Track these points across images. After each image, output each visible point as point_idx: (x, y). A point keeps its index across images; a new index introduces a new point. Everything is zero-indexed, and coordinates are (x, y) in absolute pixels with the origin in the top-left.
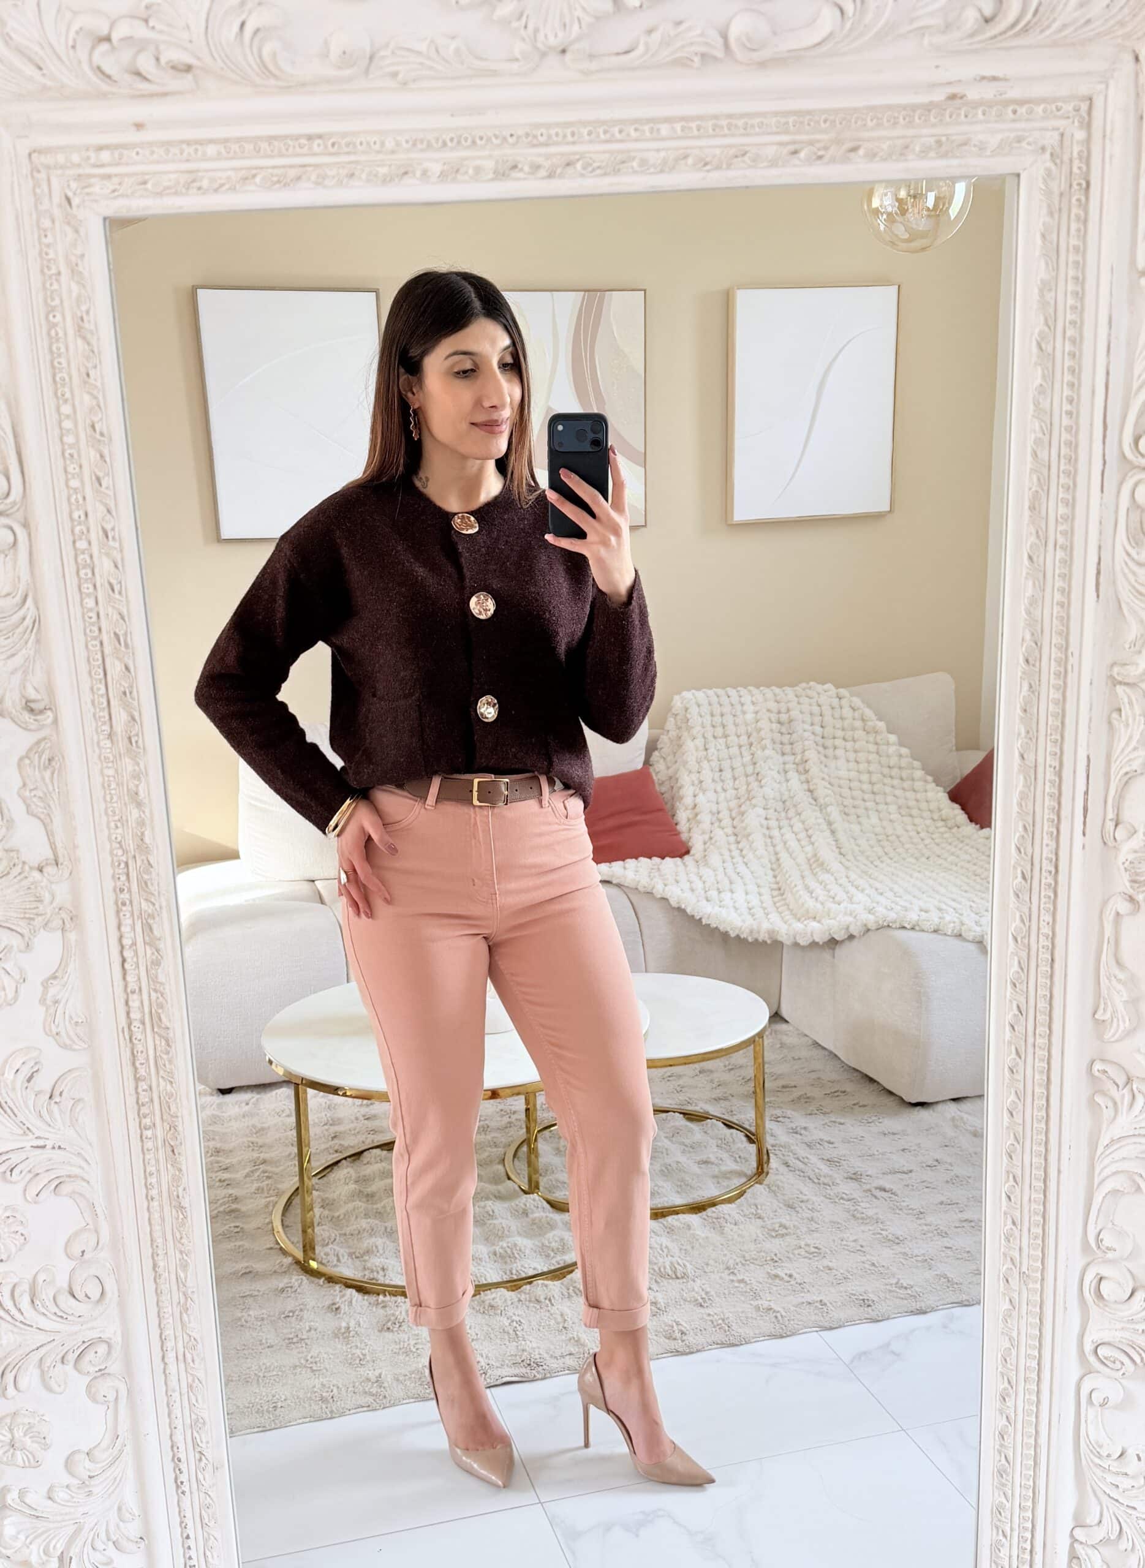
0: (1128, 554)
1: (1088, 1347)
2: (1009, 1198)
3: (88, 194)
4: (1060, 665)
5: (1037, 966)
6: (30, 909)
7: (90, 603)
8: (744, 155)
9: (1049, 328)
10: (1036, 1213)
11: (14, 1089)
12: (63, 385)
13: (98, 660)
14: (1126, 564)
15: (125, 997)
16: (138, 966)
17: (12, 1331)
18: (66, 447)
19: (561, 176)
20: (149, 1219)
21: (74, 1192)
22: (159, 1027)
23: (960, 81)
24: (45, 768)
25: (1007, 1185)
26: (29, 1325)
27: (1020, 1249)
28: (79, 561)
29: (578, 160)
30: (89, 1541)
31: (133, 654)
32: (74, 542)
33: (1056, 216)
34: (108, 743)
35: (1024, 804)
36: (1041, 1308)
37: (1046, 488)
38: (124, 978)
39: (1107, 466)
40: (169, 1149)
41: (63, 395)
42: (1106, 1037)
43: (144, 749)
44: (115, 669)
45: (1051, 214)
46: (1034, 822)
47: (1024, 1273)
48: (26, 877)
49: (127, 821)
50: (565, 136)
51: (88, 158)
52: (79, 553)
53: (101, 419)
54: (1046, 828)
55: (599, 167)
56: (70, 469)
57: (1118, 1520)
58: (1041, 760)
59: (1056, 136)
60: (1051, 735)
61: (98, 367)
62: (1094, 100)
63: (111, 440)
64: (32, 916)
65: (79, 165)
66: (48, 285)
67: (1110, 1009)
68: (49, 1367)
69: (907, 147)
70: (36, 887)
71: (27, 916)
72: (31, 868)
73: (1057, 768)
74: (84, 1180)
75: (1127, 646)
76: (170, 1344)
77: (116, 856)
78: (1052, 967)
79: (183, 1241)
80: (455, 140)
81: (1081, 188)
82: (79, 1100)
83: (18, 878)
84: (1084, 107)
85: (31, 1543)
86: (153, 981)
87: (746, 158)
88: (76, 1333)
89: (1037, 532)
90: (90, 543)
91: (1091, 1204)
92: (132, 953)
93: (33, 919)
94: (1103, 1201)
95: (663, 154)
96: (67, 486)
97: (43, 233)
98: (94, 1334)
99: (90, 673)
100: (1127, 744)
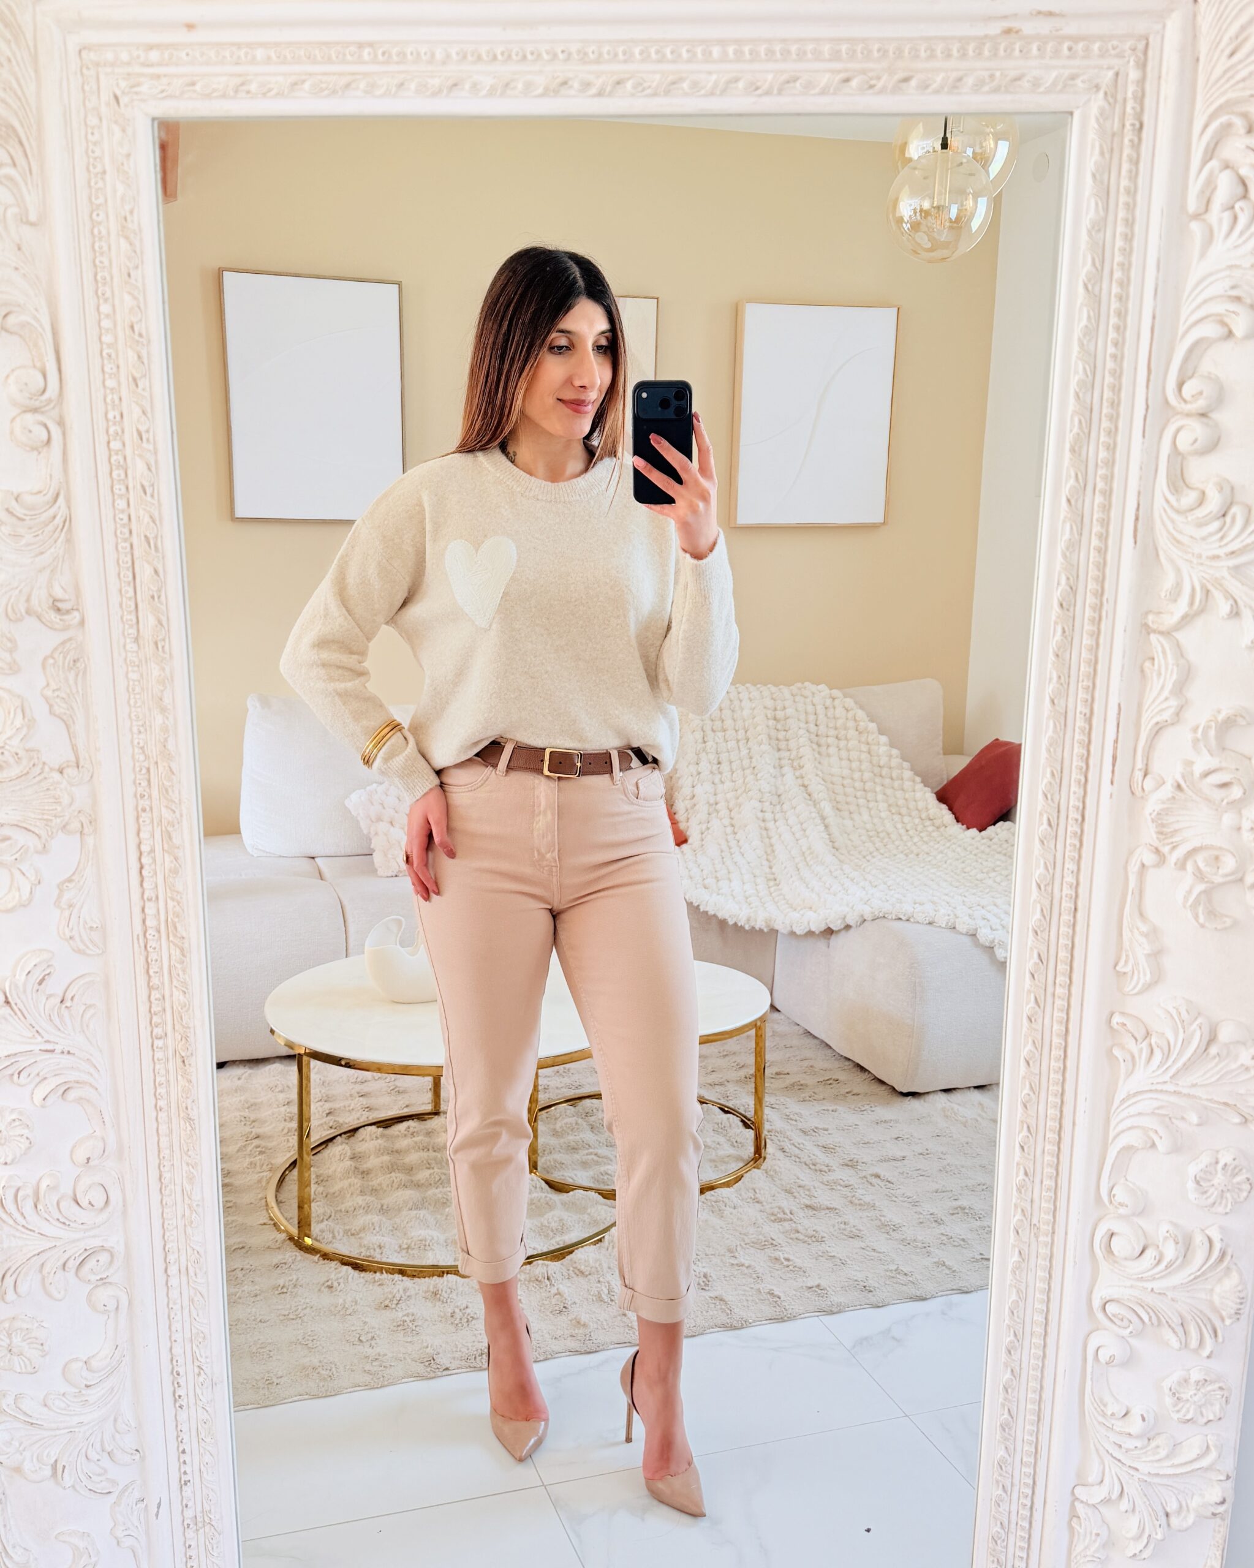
0: (1167, 501)
1: (1097, 1304)
2: (1022, 1148)
3: (137, 93)
4: (1095, 611)
5: (1060, 914)
6: (48, 810)
7: (121, 504)
8: (795, 80)
9: (1097, 269)
10: (1048, 1165)
11: (25, 991)
12: (104, 284)
13: (127, 562)
14: (1165, 511)
15: (142, 904)
16: (155, 873)
17: (15, 1237)
18: (105, 346)
19: (610, 94)
20: (157, 1130)
21: (81, 1098)
22: (175, 936)
23: (1016, 15)
24: (70, 669)
25: (1021, 1135)
26: (31, 1230)
27: (1032, 1201)
28: (113, 460)
29: (629, 79)
30: (83, 1451)
31: (163, 558)
32: (109, 443)
33: (1107, 156)
34: (135, 647)
35: (1052, 750)
36: (1050, 1261)
37: (1086, 431)
38: (142, 885)
39: (1150, 410)
40: (179, 1061)
41: (103, 294)
42: (1128, 989)
43: (170, 654)
44: (145, 572)
45: (1102, 153)
46: (1062, 769)
47: (1035, 1225)
48: (45, 778)
49: (151, 727)
50: (616, 55)
51: (138, 57)
52: (113, 453)
53: (141, 320)
54: (1074, 776)
55: (649, 87)
56: (107, 369)
57: (1119, 1479)
58: (1071, 706)
59: (1110, 74)
60: (1083, 681)
61: (140, 267)
62: (1151, 40)
63: (149, 341)
64: (50, 818)
65: (129, 64)
66: (92, 184)
67: (1131, 962)
68: (49, 1273)
69: (960, 79)
70: (55, 789)
71: (45, 817)
72: (52, 769)
73: (1088, 715)
74: (91, 1085)
75: (1163, 595)
76: (171, 1258)
77: (138, 761)
78: (1075, 917)
79: (190, 1153)
80: (506, 54)
81: (1134, 130)
82: (90, 1006)
83: (38, 779)
84: (1141, 46)
85: (24, 1450)
86: (170, 888)
87: (798, 84)
88: (78, 1240)
89: (1077, 475)
90: (124, 445)
91: (1105, 1159)
92: (151, 861)
93: (51, 820)
94: (1117, 1157)
95: (714, 77)
96: (104, 386)
97: (90, 131)
98: (97, 1243)
99: (119, 575)
100: (1159, 694)
